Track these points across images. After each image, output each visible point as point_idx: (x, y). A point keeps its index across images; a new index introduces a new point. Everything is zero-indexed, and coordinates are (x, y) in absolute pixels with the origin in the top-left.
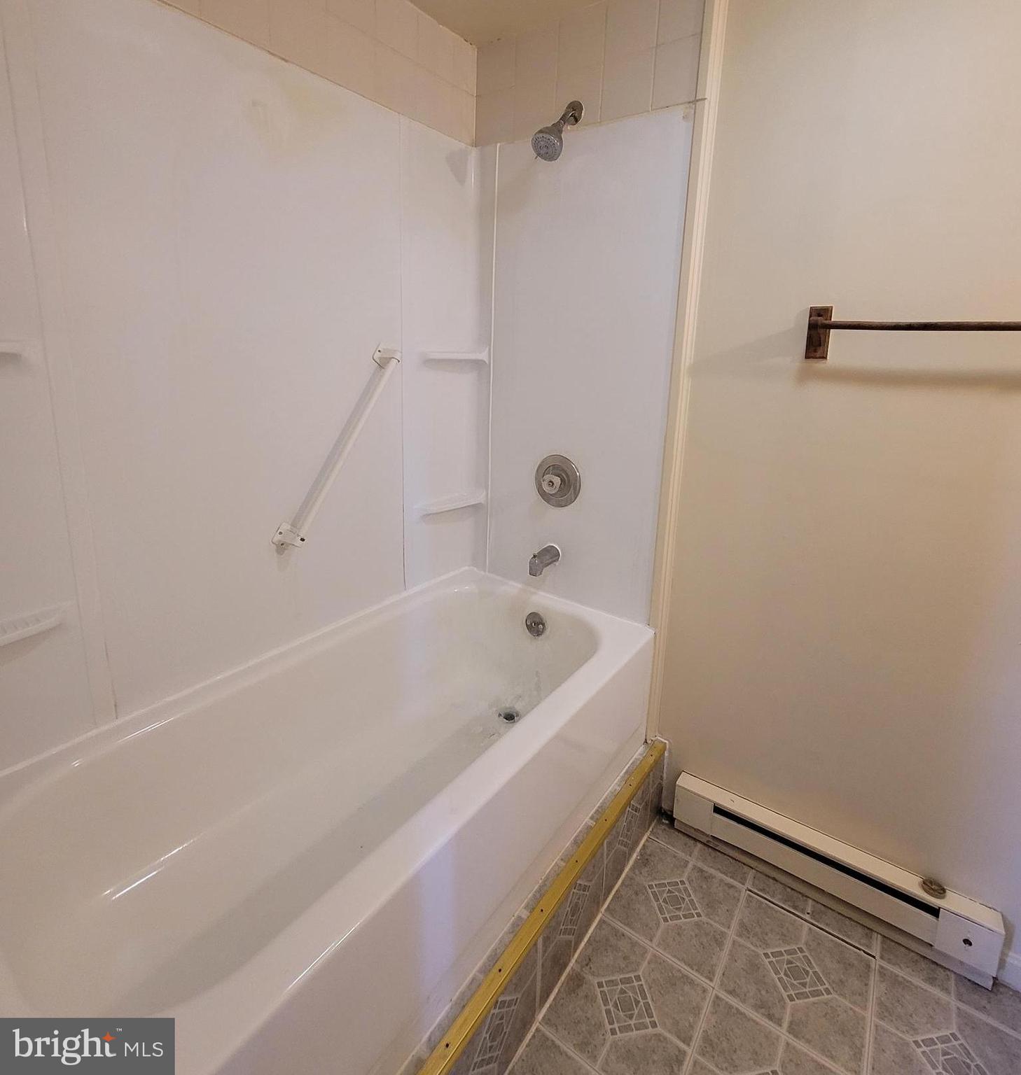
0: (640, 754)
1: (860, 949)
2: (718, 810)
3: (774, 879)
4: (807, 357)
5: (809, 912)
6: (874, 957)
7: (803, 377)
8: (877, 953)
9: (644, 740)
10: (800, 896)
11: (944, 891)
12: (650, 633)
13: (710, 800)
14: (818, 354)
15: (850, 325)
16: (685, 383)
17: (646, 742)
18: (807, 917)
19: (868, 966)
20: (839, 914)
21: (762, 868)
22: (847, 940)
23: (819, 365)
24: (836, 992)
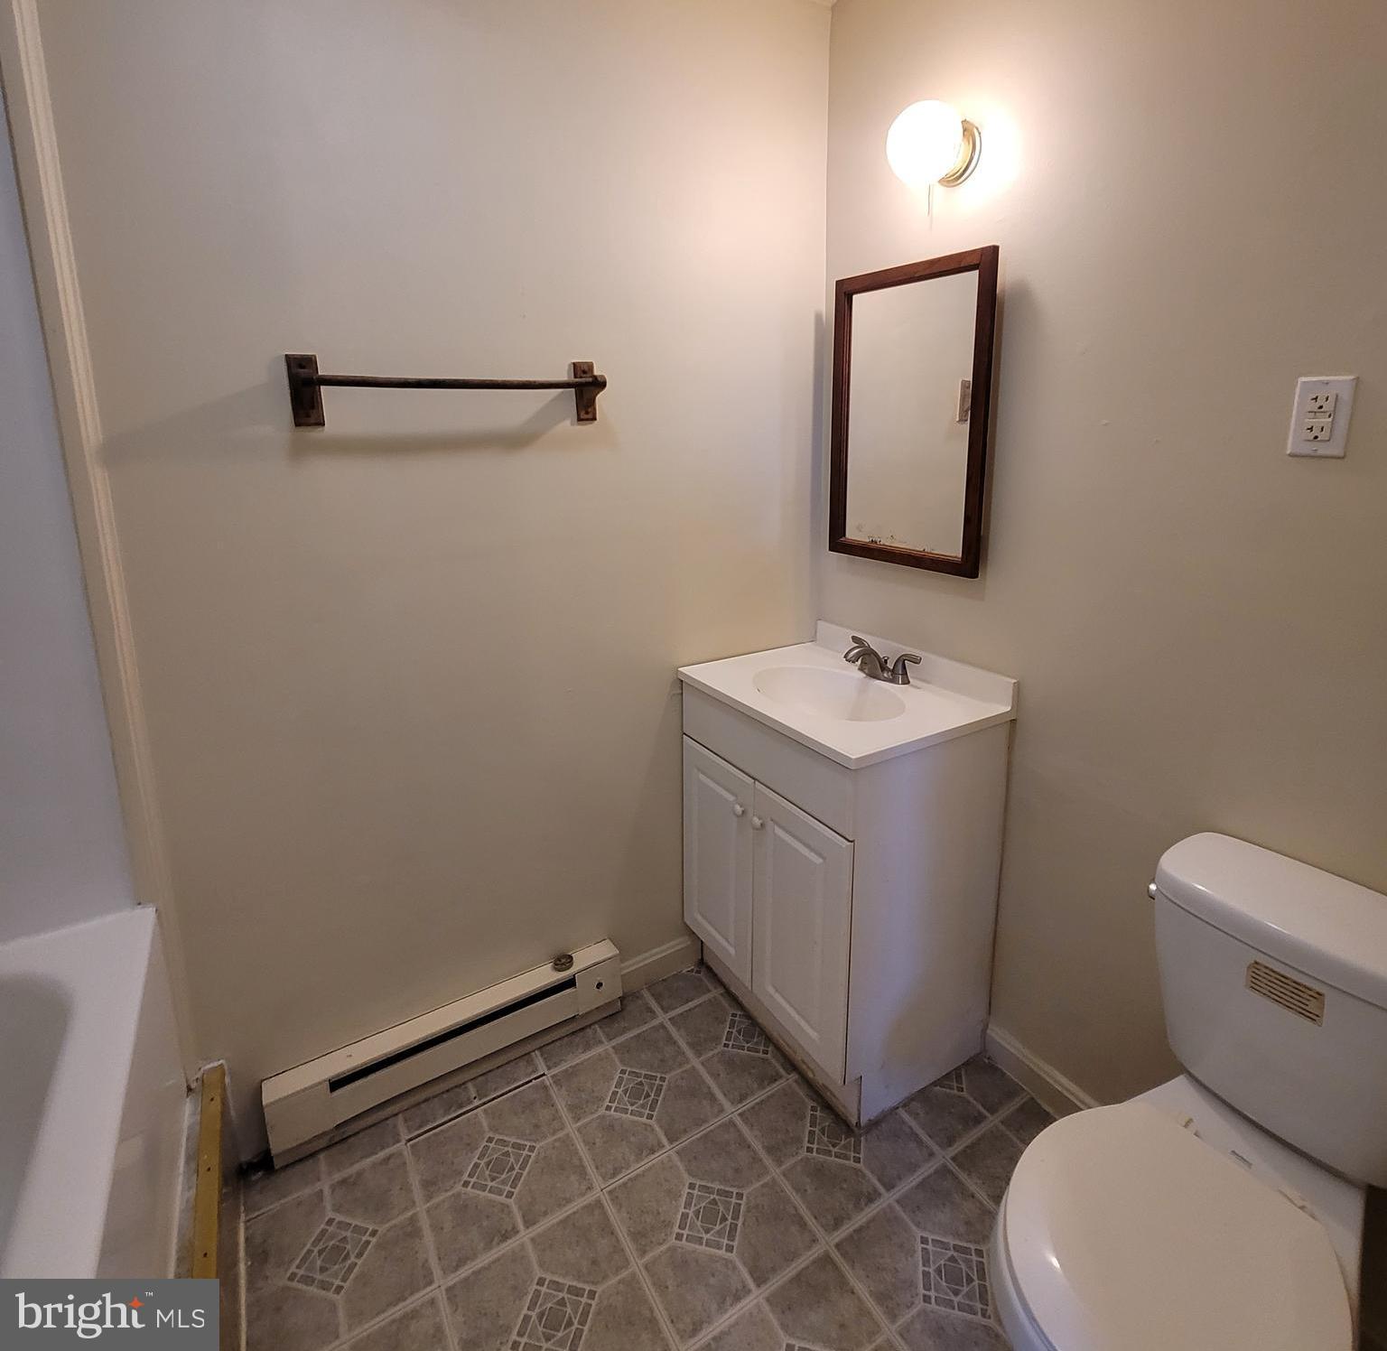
0: (194, 1114)
1: (531, 1081)
2: (336, 1084)
3: (426, 1100)
4: (298, 424)
5: (474, 1096)
6: (544, 1075)
7: (298, 452)
8: (542, 1069)
9: (185, 1089)
10: (457, 1090)
11: (571, 957)
12: (148, 914)
13: (320, 1083)
14: (312, 420)
15: (353, 381)
16: (99, 482)
17: (189, 1089)
18: (477, 1103)
19: (545, 1088)
20: (498, 1068)
21: (405, 1104)
22: (518, 1084)
23: (314, 434)
24: (538, 1140)
